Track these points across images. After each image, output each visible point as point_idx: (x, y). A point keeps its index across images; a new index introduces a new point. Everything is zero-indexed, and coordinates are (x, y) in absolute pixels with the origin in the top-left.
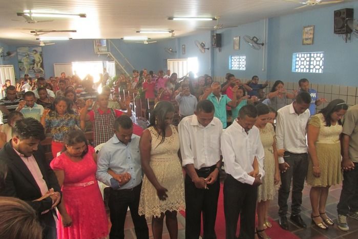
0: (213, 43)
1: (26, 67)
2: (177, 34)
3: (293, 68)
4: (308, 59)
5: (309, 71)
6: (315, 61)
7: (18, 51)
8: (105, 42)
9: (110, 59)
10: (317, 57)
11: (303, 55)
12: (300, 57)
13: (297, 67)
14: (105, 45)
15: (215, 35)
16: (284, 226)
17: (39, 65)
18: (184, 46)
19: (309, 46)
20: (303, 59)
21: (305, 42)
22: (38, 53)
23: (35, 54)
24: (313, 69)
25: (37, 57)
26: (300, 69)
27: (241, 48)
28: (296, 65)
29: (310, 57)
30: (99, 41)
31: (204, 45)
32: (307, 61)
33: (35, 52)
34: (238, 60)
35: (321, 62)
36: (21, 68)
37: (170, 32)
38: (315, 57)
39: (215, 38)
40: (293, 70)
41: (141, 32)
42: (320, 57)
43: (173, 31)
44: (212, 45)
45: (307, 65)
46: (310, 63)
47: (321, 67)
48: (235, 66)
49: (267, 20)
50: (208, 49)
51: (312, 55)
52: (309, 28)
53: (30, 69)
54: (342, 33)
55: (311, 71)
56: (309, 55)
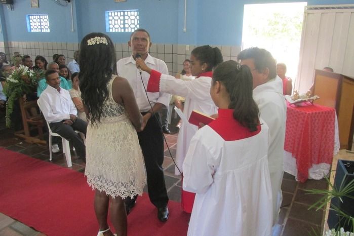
3: (107, 28)
4: (122, 18)
5: (125, 30)
6: (129, 20)
10: (131, 15)
11: (116, 14)
12: (113, 15)
13: (111, 26)
20: (116, 18)
24: (128, 28)
26: (114, 29)
27: (40, 5)
28: (109, 24)
29: (124, 15)
32: (121, 20)
35: (136, 20)
38: (129, 15)
40: (107, 30)
42: (134, 15)
45: (121, 24)
46: (124, 22)
47: (136, 26)
48: (35, 27)
51: (126, 13)
55: (126, 30)
56: (122, 13)
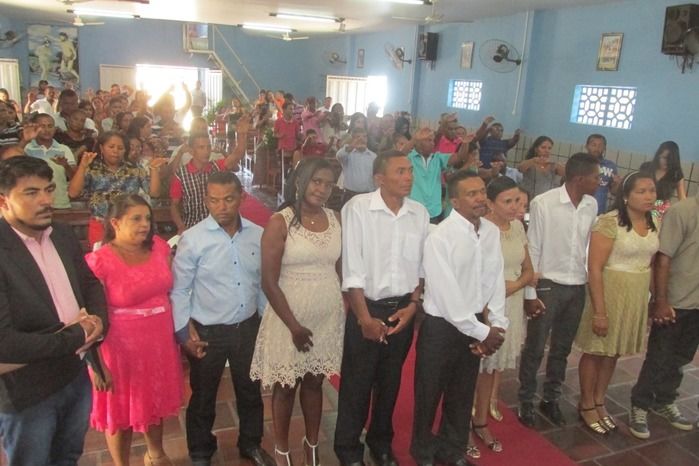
0: (421, 52)
1: (43, 66)
2: (350, 26)
3: (574, 115)
4: (604, 99)
5: (604, 123)
6: (618, 105)
7: (30, 31)
8: (205, 28)
9: (212, 64)
10: (623, 96)
11: (595, 91)
12: (589, 94)
13: (582, 112)
14: (205, 36)
15: (426, 34)
16: (525, 421)
17: (71, 63)
18: (361, 52)
19: (608, 74)
20: (594, 98)
21: (603, 65)
22: (70, 40)
23: (64, 41)
24: (611, 120)
25: (67, 49)
26: (586, 117)
27: (473, 65)
28: (579, 109)
29: (609, 95)
30: (194, 27)
31: (403, 54)
32: (602, 103)
33: (63, 38)
34: (467, 89)
35: (630, 106)
36: (34, 68)
37: (337, 21)
38: (619, 95)
39: (426, 40)
40: (573, 119)
41: (278, 16)
42: (627, 97)
43: (342, 20)
44: (419, 56)
45: (601, 111)
46: (607, 107)
47: (627, 118)
48: (459, 100)
49: (533, 12)
50: (410, 62)
51: (614, 92)
52: (613, 38)
53: (51, 71)
54: (677, 54)
55: (608, 123)
56: (606, 92)
